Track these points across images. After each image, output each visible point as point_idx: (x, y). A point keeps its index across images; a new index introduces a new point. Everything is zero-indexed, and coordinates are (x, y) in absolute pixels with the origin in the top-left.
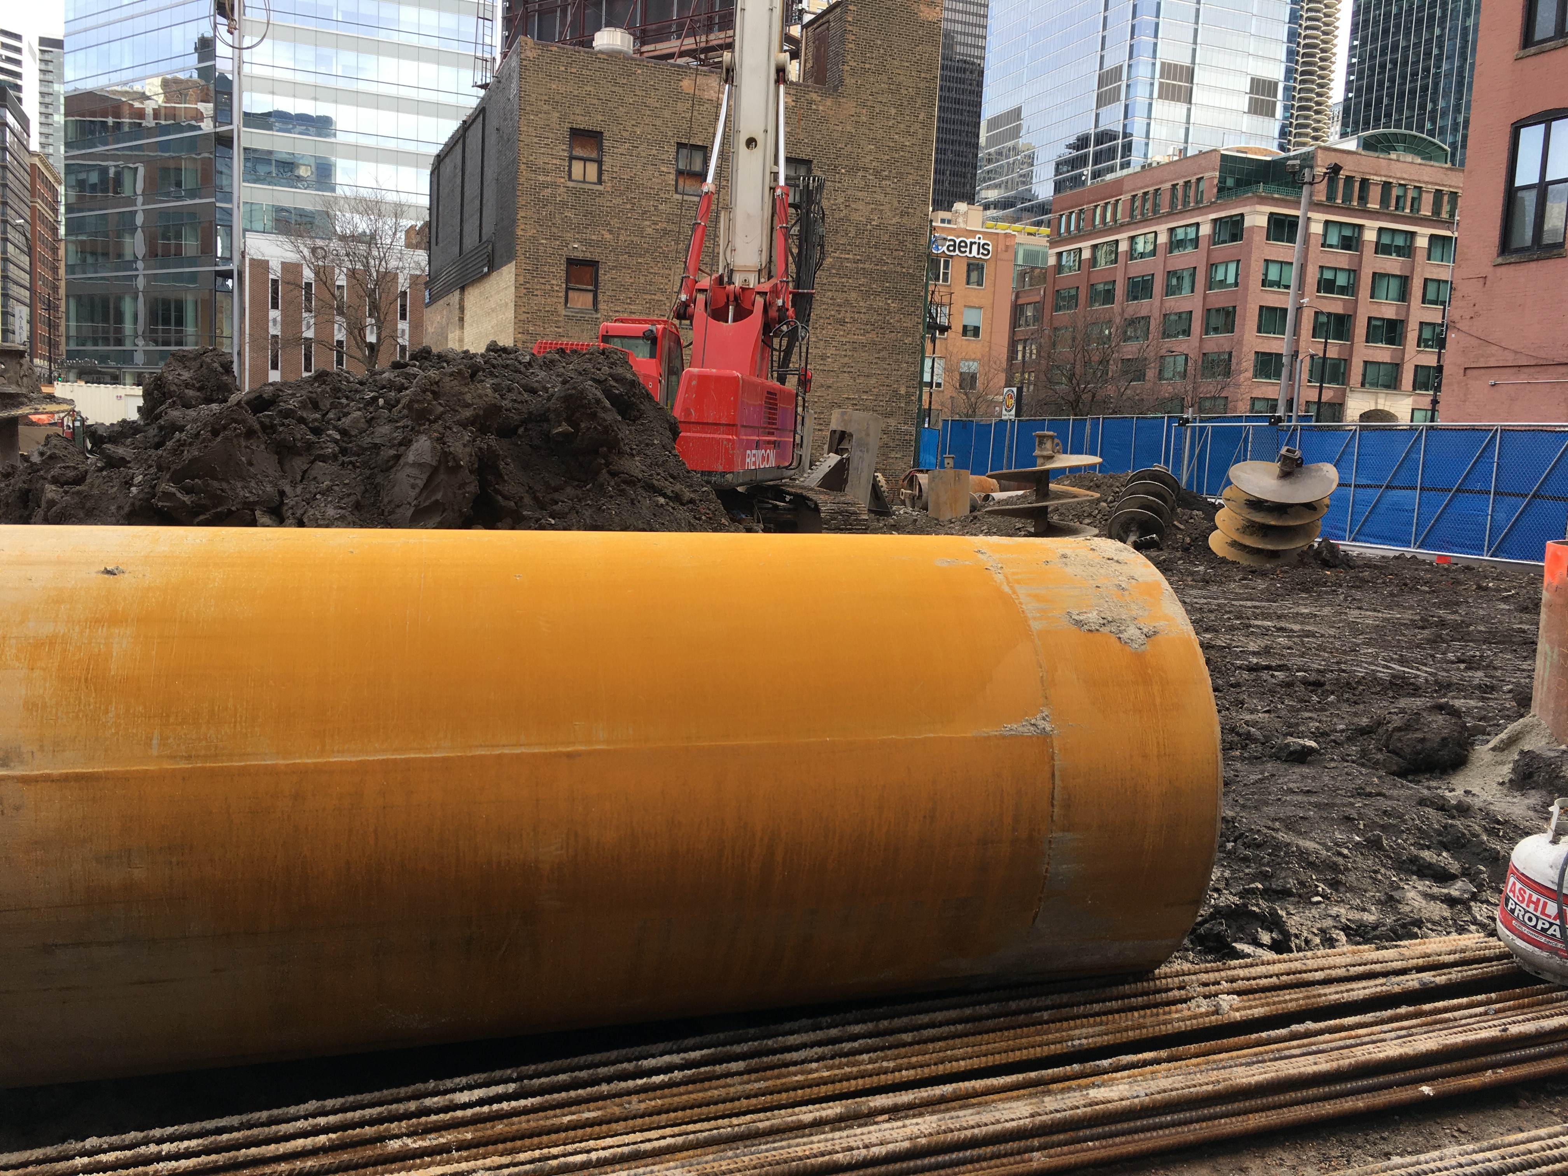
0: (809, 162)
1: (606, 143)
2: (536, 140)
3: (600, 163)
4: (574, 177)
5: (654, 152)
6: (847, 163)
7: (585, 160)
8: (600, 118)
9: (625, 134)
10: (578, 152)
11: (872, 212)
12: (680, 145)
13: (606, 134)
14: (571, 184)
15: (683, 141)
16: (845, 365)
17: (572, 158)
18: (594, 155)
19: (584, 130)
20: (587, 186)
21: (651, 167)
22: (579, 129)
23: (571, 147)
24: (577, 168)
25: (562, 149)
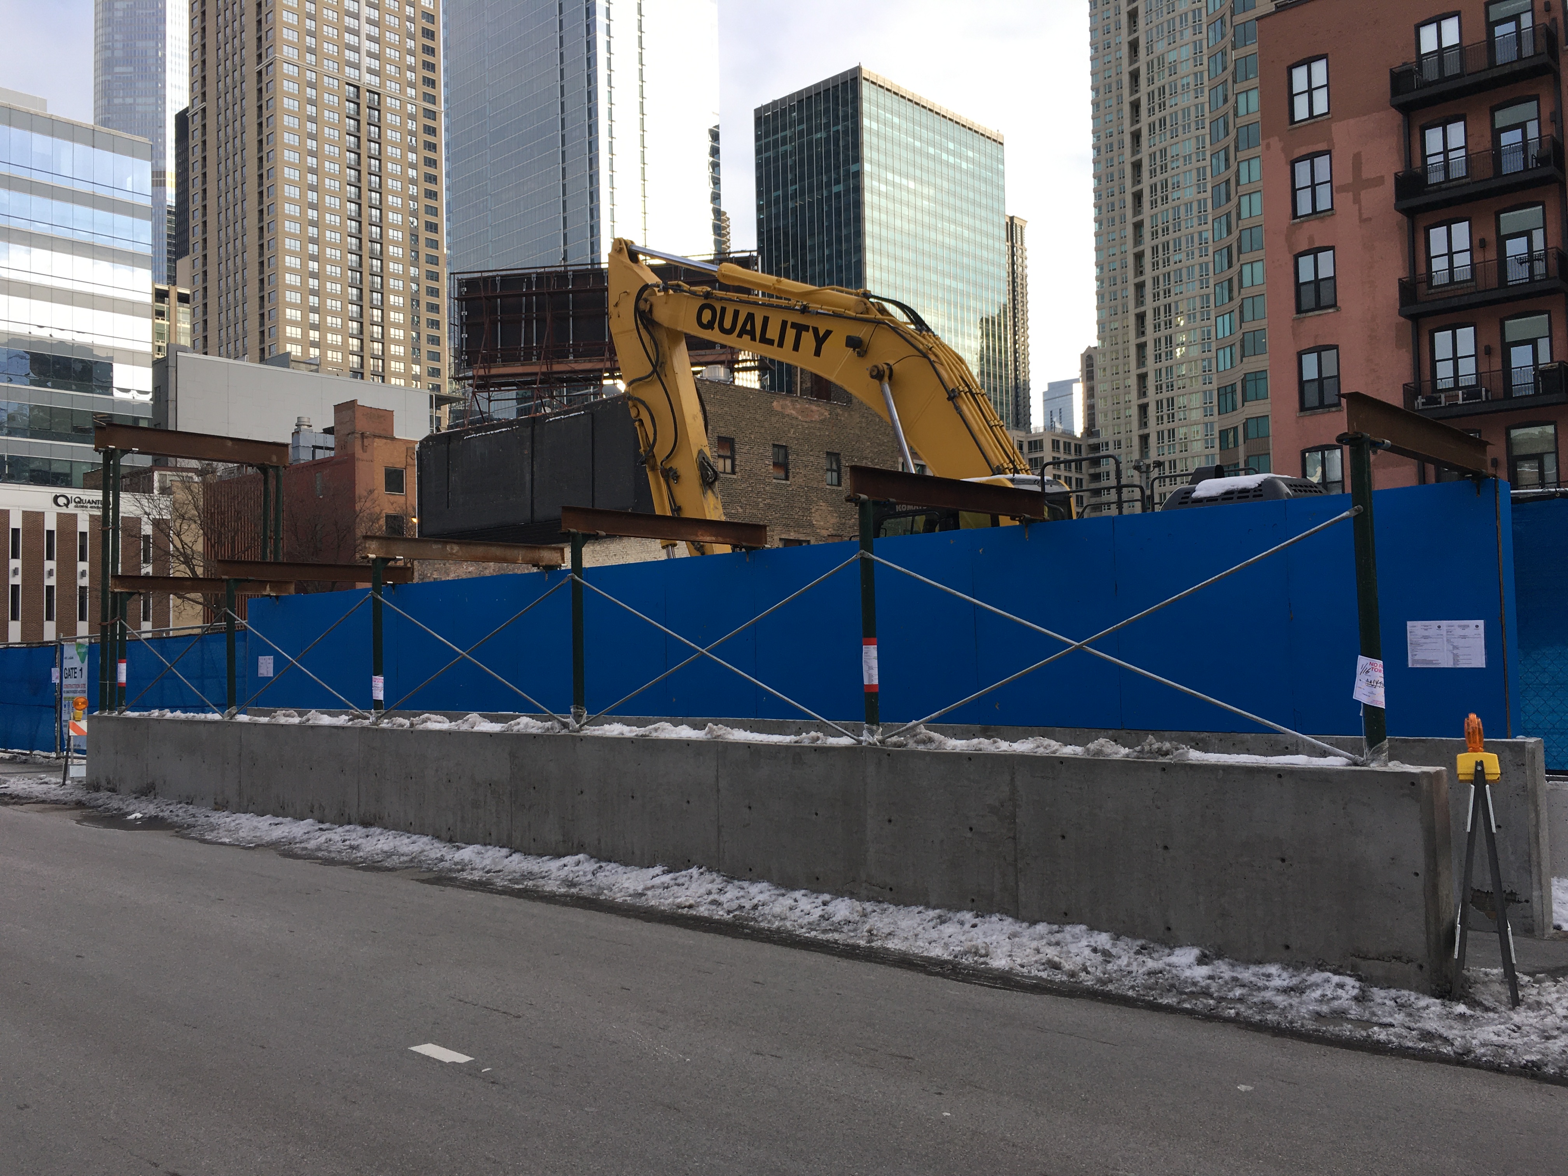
0: (839, 454)
1: (737, 446)
3: (732, 460)
5: (761, 451)
7: (724, 458)
8: (733, 429)
9: (746, 439)
10: (721, 452)
12: (774, 446)
13: (736, 440)
15: (776, 443)
17: (719, 457)
18: (729, 454)
19: (725, 438)
20: (726, 476)
21: (759, 461)
22: (722, 437)
23: (719, 450)
24: (721, 464)
25: (714, 452)
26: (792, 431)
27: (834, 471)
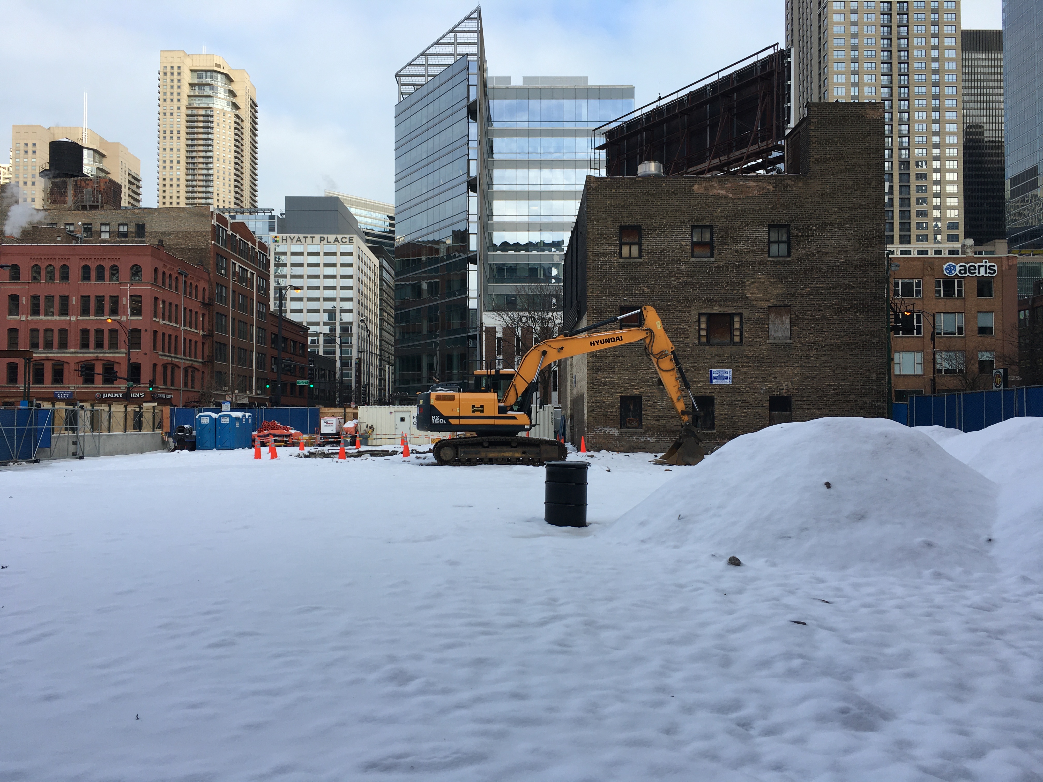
0: (789, 225)
1: (643, 232)
2: (598, 236)
3: (640, 245)
4: (623, 255)
5: (676, 233)
6: (817, 222)
7: (630, 244)
8: (639, 217)
9: (656, 225)
10: (626, 240)
11: (838, 253)
12: (694, 227)
13: (644, 227)
14: (621, 260)
15: (696, 224)
16: (826, 361)
17: (621, 244)
18: (636, 240)
19: (629, 226)
20: (632, 260)
21: (673, 243)
22: (626, 226)
23: (621, 238)
24: (625, 250)
25: (615, 240)
26: (719, 210)
27: (783, 242)
